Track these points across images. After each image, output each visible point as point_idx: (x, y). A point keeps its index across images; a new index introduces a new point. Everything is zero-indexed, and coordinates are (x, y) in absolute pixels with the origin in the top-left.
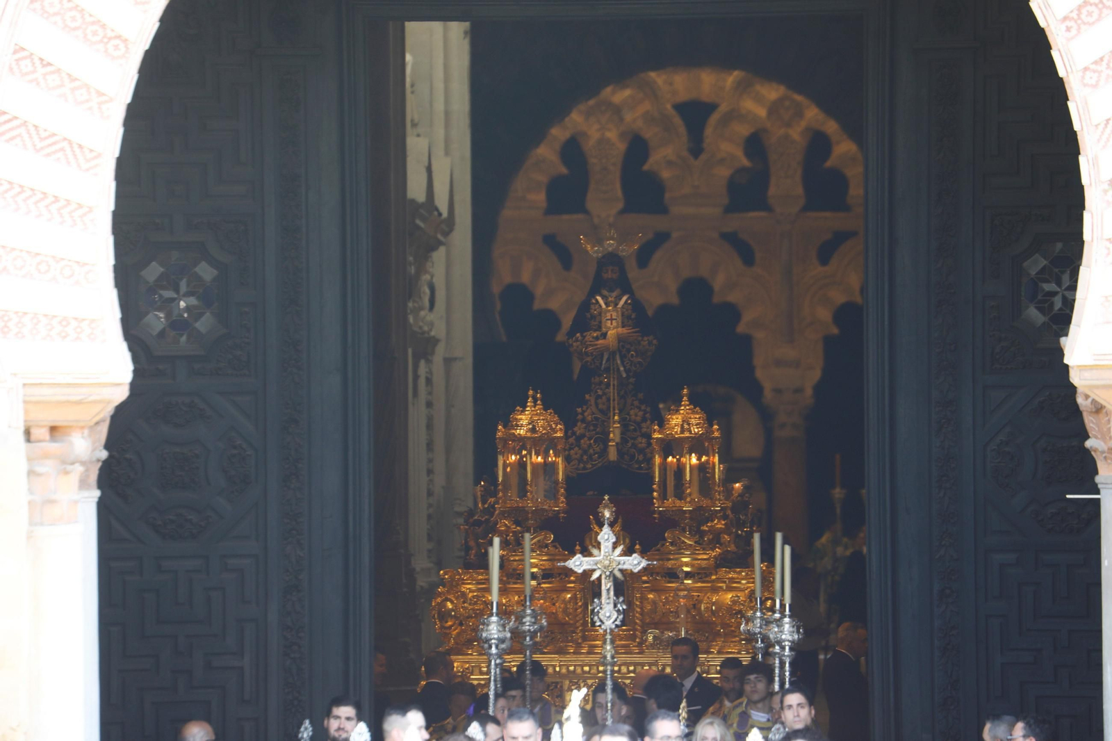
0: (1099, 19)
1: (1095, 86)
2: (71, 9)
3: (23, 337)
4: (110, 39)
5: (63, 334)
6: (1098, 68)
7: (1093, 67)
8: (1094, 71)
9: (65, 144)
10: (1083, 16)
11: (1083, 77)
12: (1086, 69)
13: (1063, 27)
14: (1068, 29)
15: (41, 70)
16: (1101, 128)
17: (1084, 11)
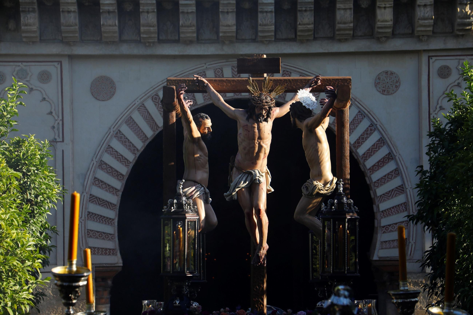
0: (378, 169)
1: (378, 187)
2: (109, 168)
3: (95, 254)
4: (119, 175)
5: (106, 253)
6: (378, 182)
7: (377, 181)
8: (377, 183)
9: (107, 203)
10: (374, 168)
11: (374, 184)
12: (375, 182)
13: (369, 171)
14: (370, 172)
15: (101, 184)
16: (379, 197)
17: (374, 167)
